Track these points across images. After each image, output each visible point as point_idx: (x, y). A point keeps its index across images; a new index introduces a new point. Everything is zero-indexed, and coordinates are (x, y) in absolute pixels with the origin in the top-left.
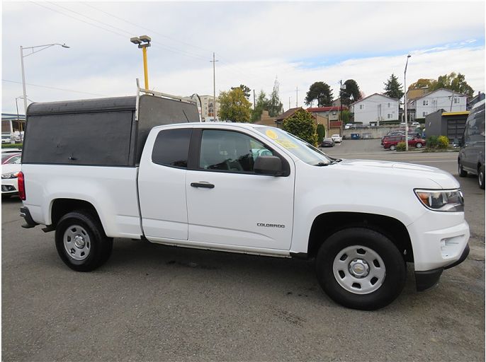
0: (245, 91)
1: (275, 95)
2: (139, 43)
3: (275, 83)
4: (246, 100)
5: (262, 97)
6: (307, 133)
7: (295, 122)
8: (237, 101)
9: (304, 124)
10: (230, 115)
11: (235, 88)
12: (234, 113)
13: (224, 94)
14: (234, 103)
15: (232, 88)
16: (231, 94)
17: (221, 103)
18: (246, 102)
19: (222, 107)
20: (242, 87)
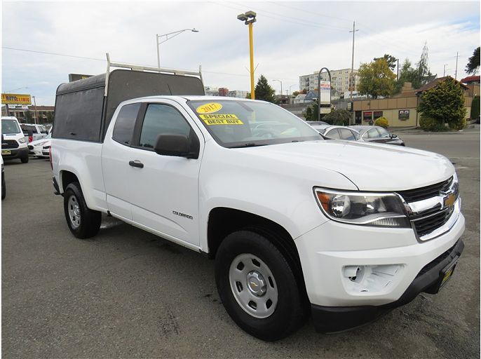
0: (390, 61)
1: (422, 65)
2: (246, 19)
3: (424, 49)
4: (390, 72)
5: (407, 66)
6: (452, 106)
7: (437, 94)
8: (380, 73)
9: (449, 96)
10: (371, 88)
11: (378, 59)
12: (375, 87)
13: (365, 66)
14: (376, 76)
15: (375, 59)
16: (373, 65)
17: (362, 76)
18: (391, 74)
19: (362, 80)
20: (386, 57)
